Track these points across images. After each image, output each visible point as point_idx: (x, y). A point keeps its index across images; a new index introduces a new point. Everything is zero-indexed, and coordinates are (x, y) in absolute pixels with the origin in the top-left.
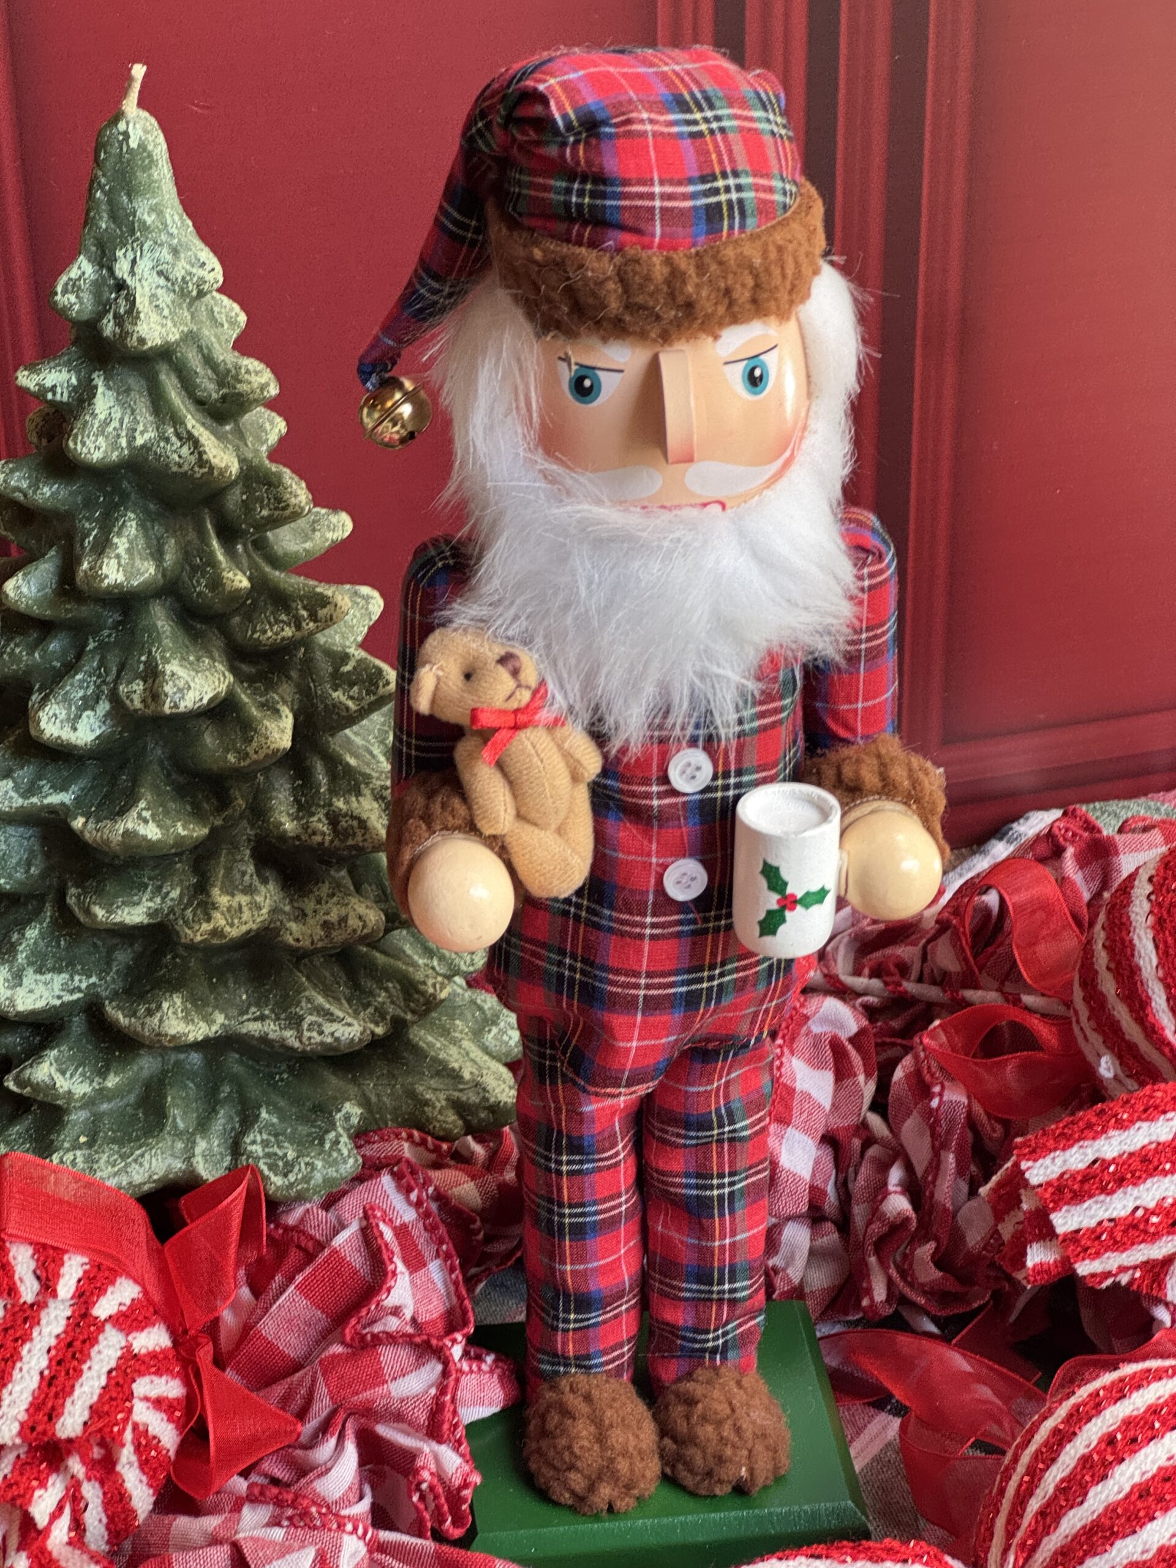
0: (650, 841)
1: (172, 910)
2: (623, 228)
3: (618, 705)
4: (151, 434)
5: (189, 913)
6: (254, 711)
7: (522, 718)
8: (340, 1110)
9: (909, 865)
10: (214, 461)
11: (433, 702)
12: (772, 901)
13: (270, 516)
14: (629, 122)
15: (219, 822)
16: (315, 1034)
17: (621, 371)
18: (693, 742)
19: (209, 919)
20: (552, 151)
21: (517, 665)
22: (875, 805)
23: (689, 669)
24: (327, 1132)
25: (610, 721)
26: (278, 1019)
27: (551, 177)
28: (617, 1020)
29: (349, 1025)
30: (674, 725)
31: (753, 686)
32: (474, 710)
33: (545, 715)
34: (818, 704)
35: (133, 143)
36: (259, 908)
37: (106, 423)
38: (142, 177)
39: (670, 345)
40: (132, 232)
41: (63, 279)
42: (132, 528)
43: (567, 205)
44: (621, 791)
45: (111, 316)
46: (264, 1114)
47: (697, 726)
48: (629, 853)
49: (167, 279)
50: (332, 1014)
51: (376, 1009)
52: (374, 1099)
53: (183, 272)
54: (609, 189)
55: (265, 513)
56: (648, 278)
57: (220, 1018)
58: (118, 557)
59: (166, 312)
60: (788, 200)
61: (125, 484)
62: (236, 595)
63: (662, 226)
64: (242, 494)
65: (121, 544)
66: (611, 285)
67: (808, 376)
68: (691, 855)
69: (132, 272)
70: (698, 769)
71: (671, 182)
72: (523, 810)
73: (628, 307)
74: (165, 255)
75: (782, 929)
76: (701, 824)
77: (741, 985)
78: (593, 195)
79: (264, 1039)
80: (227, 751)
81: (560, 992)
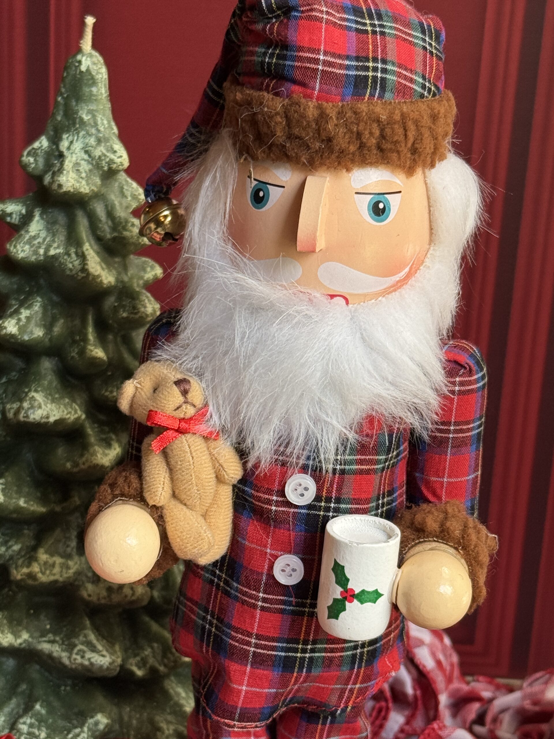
0: (268, 537)
1: (11, 558)
2: (295, 82)
3: (255, 430)
4: (60, 250)
5: (20, 562)
6: (92, 440)
7: (183, 425)
8: (92, 717)
9: (446, 589)
10: (91, 270)
11: (131, 406)
12: (337, 592)
13: (127, 317)
14: (312, 10)
15: (58, 509)
16: (78, 657)
17: (284, 187)
18: (304, 469)
19: (28, 566)
20: (259, 27)
21: (187, 387)
22: (434, 544)
23: (305, 411)
24: (76, 727)
25: (249, 441)
26: (63, 643)
27: (256, 46)
28: (234, 667)
29: (103, 656)
30: (292, 453)
31: (352, 436)
32: (151, 411)
33: (203, 428)
34: (417, 475)
35: (83, 68)
36: (68, 568)
37: (34, 238)
38: (86, 90)
39: (316, 170)
40: (74, 124)
41: (30, 148)
42: (37, 306)
43: (262, 63)
44: (252, 496)
45: (50, 173)
46: (38, 707)
47: (308, 458)
48: (252, 542)
49: (90, 156)
50: (95, 647)
51: (142, 659)
52: (126, 718)
53: (100, 154)
54: (289, 53)
55: (125, 315)
56: (303, 116)
57: (25, 636)
58: (19, 320)
59: (84, 175)
60: (426, 93)
61: (42, 281)
62: (94, 362)
63: (321, 83)
64: (116, 301)
65: (25, 313)
66: (279, 119)
67: (431, 229)
68: (296, 553)
69: (69, 148)
70: (306, 489)
71: (333, 55)
72: (177, 492)
73: (290, 137)
74: (92, 141)
75: (342, 615)
76: (306, 531)
77: (329, 663)
78: (279, 57)
79: (50, 656)
80: (68, 460)
81: (202, 641)
